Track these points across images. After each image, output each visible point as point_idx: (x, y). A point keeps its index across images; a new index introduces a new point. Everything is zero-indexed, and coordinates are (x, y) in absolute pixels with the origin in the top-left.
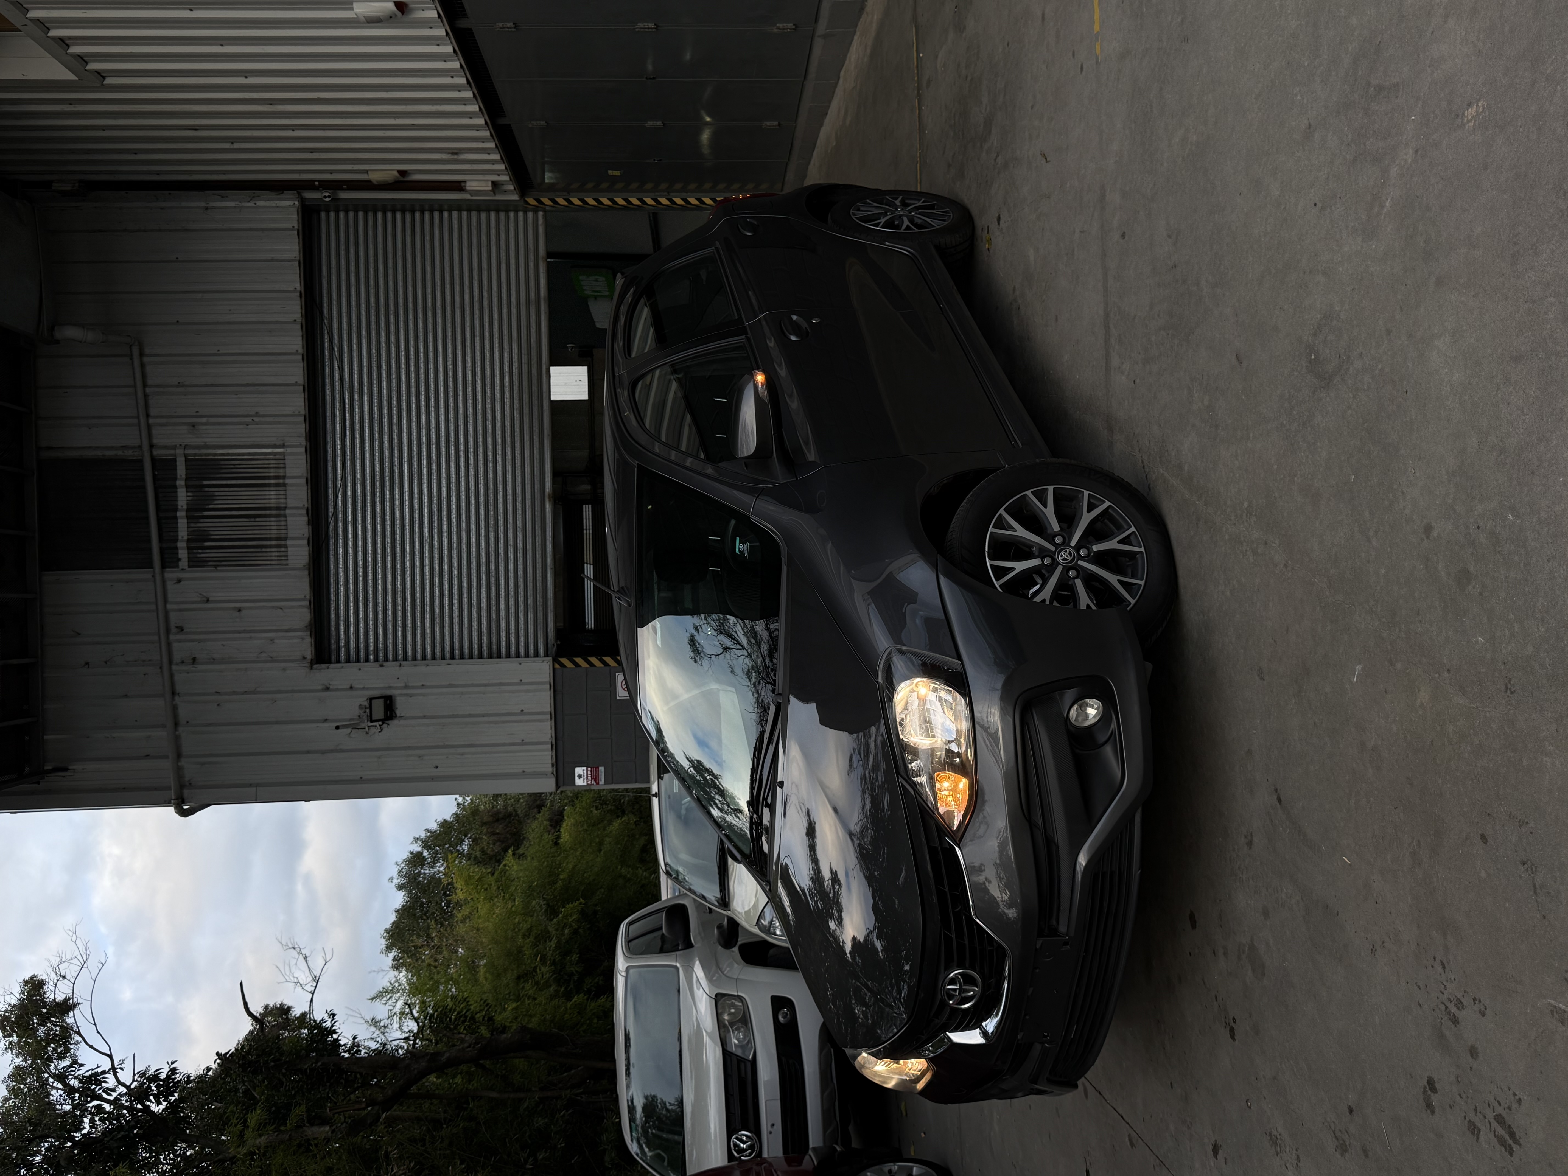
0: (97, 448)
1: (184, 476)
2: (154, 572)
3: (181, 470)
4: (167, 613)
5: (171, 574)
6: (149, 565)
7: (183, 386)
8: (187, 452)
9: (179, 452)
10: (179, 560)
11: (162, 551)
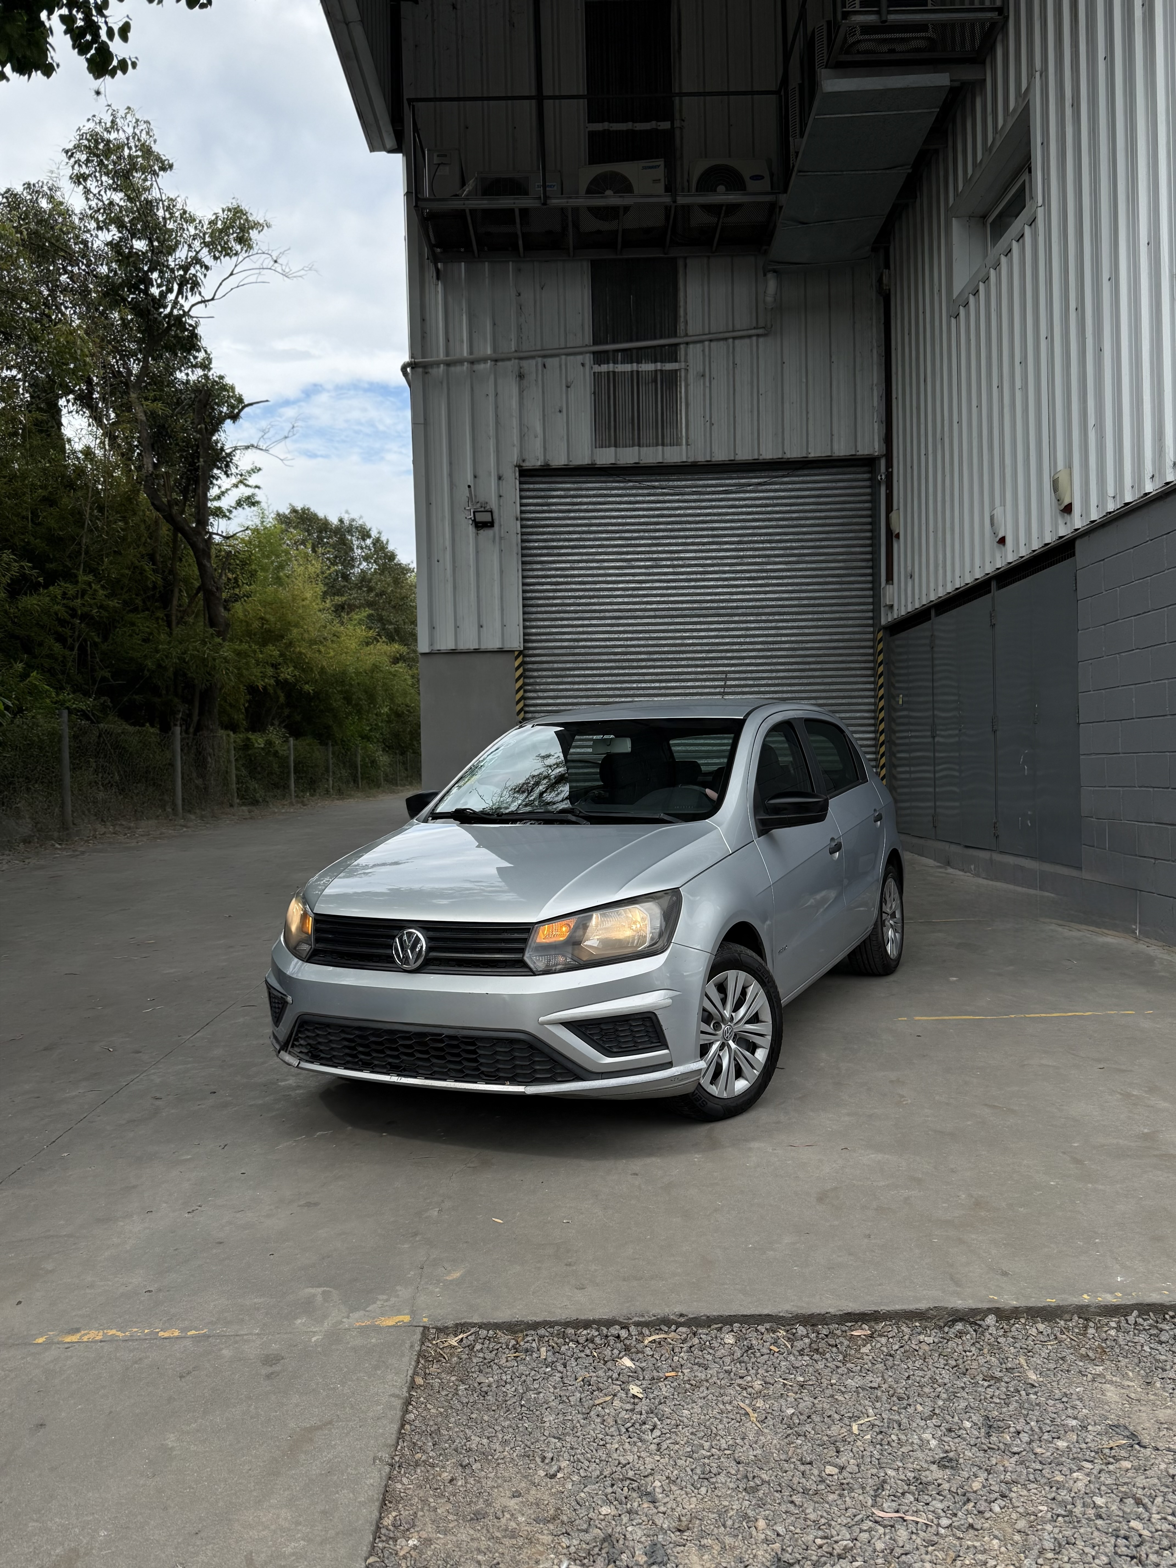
0: (686, 302)
1: (664, 368)
2: (590, 346)
3: (669, 366)
4: (558, 355)
5: (588, 359)
6: (595, 343)
7: (734, 368)
8: (683, 370)
9: (683, 365)
10: (599, 365)
11: (606, 352)
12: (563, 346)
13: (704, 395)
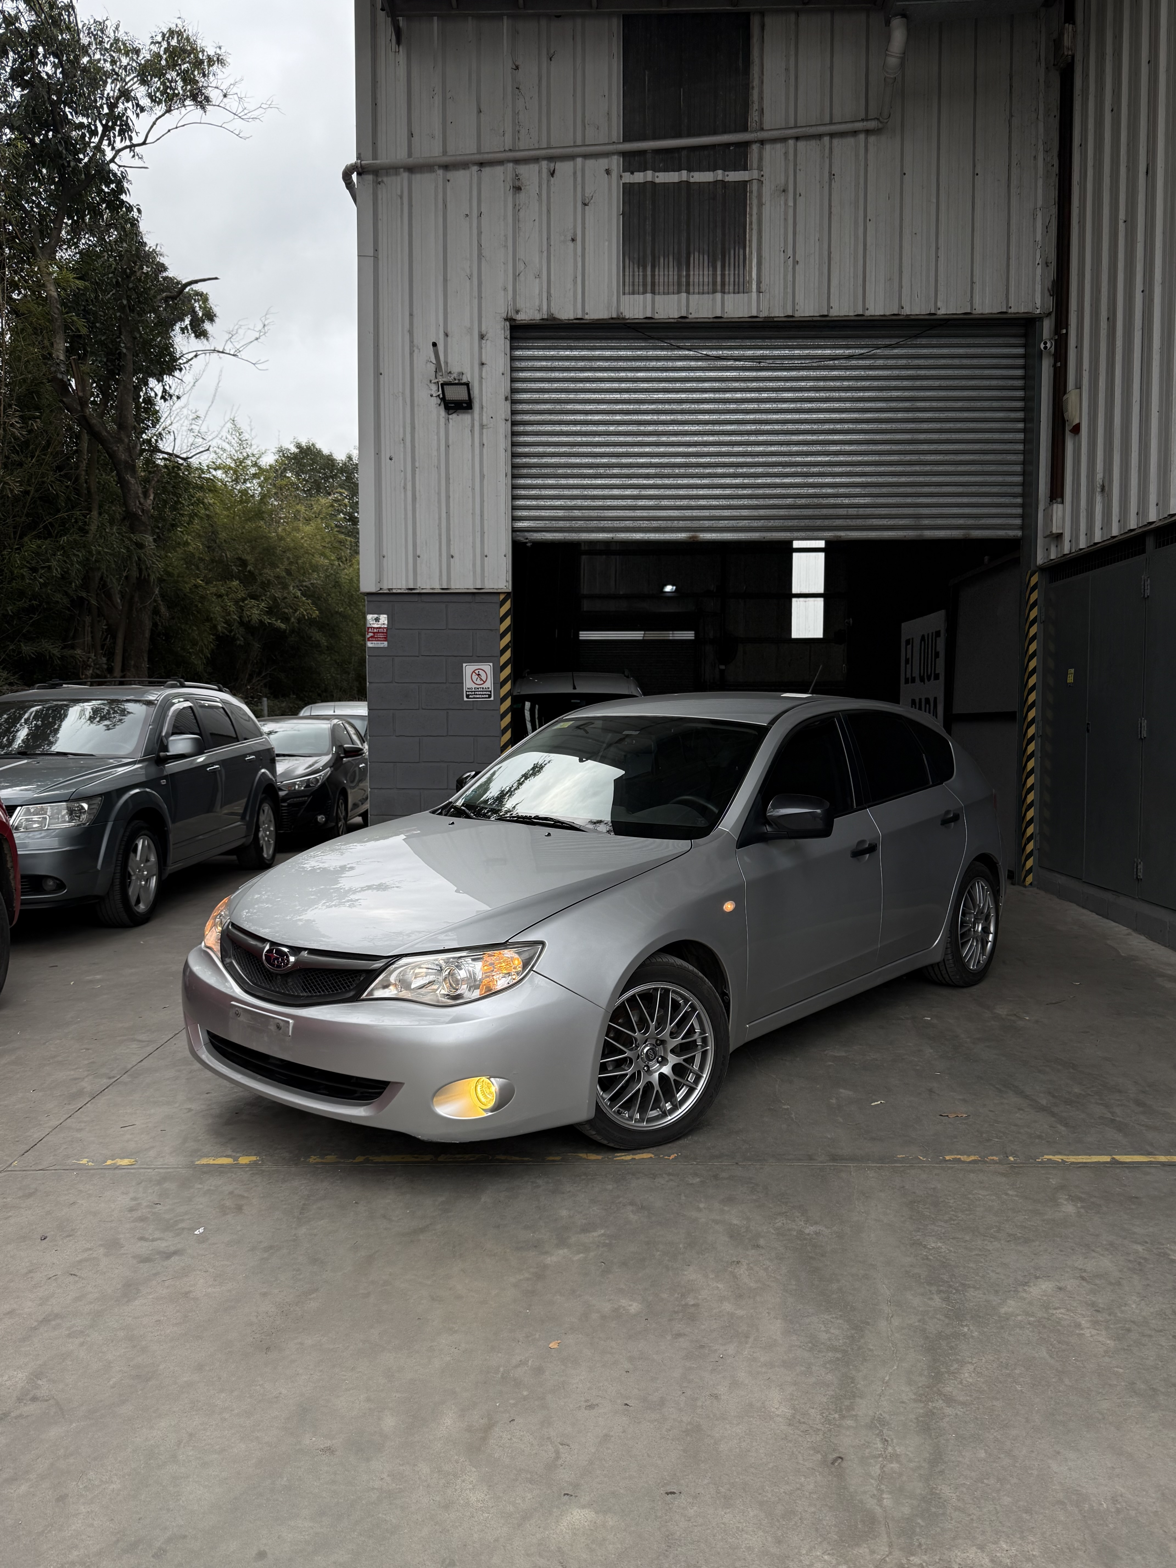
0: (762, 81)
1: (727, 179)
2: (619, 143)
3: (734, 176)
4: (572, 157)
5: (616, 163)
7: (830, 181)
8: (755, 182)
9: (755, 174)
10: (632, 173)
11: (642, 153)
12: (579, 142)
13: (786, 220)
